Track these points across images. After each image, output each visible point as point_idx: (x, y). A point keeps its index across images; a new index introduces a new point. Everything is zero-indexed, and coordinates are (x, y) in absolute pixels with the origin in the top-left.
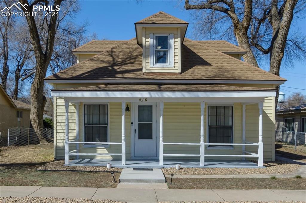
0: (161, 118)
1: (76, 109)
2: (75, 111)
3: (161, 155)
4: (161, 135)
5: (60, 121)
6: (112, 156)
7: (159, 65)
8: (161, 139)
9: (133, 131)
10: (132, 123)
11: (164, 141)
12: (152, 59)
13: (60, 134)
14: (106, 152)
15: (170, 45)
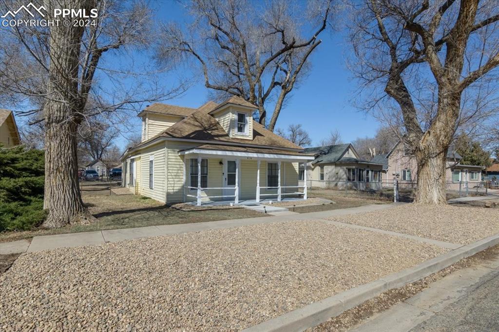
0: (259, 170)
1: (183, 161)
2: (183, 163)
3: (258, 195)
4: (258, 182)
5: (171, 171)
6: (210, 198)
7: (240, 133)
8: (258, 185)
9: (224, 179)
10: (223, 174)
11: (260, 186)
12: (236, 130)
13: (171, 182)
14: (206, 195)
15: (247, 120)
